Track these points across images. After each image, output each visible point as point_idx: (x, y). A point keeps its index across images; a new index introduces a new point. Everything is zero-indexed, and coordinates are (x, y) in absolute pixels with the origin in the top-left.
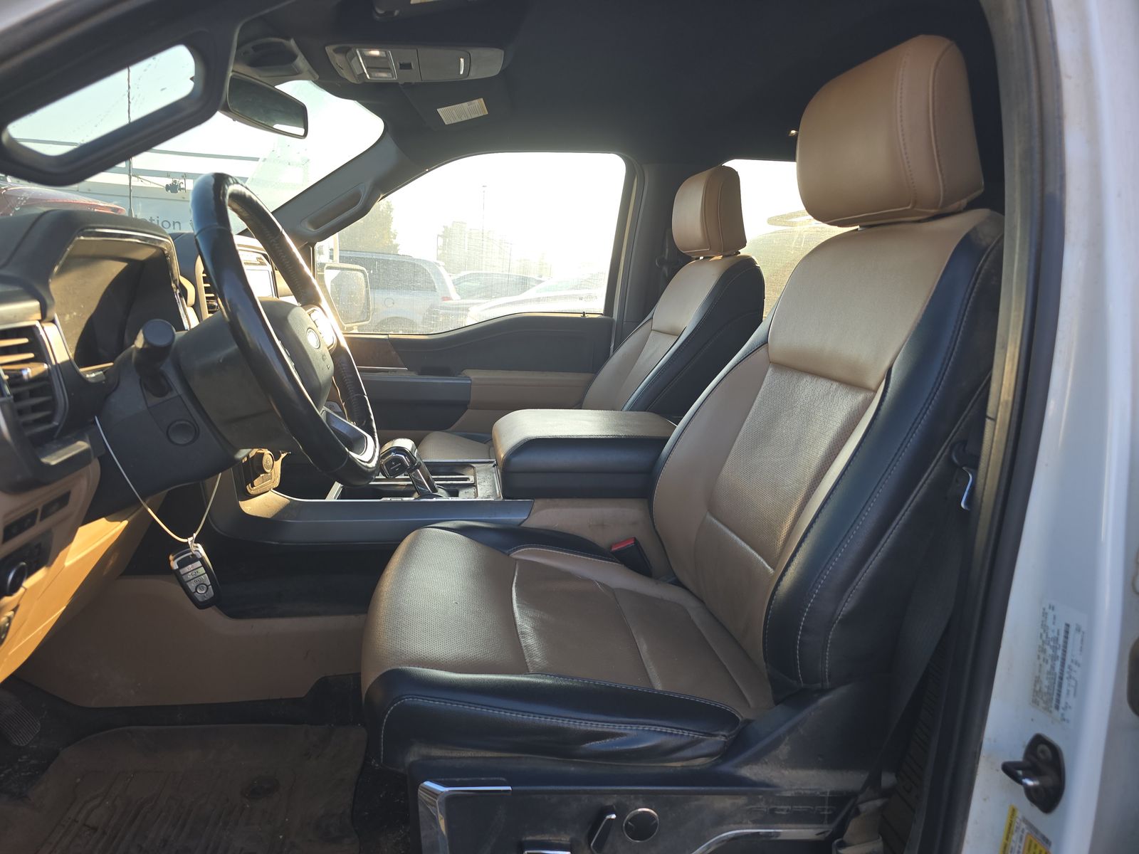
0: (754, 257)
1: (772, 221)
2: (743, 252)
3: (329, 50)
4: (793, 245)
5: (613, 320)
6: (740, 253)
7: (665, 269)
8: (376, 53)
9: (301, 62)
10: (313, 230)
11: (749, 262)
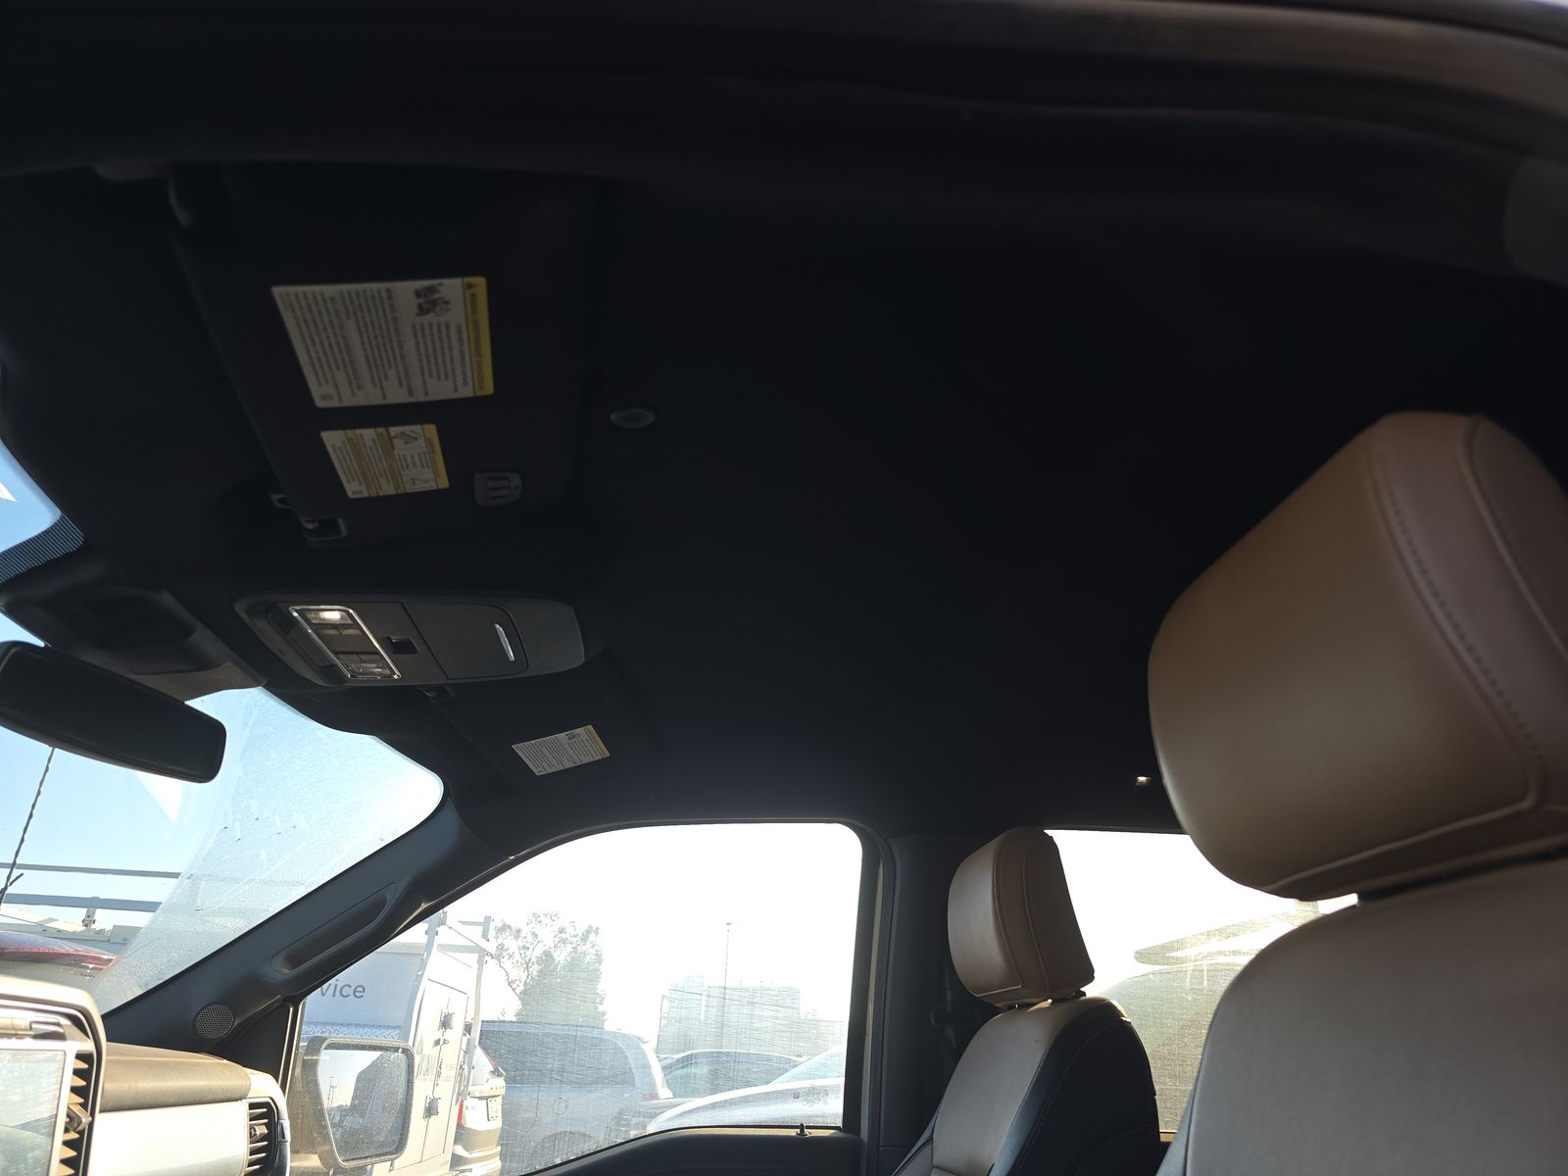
0: (1115, 1003)
1: (1142, 956)
2: (1091, 991)
3: (240, 608)
4: (1188, 983)
5: (862, 1141)
6: (1084, 994)
7: (950, 1032)
8: (333, 615)
9: (204, 640)
10: (287, 971)
11: (1104, 1011)
